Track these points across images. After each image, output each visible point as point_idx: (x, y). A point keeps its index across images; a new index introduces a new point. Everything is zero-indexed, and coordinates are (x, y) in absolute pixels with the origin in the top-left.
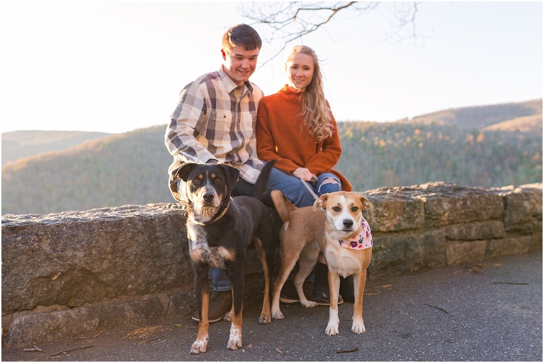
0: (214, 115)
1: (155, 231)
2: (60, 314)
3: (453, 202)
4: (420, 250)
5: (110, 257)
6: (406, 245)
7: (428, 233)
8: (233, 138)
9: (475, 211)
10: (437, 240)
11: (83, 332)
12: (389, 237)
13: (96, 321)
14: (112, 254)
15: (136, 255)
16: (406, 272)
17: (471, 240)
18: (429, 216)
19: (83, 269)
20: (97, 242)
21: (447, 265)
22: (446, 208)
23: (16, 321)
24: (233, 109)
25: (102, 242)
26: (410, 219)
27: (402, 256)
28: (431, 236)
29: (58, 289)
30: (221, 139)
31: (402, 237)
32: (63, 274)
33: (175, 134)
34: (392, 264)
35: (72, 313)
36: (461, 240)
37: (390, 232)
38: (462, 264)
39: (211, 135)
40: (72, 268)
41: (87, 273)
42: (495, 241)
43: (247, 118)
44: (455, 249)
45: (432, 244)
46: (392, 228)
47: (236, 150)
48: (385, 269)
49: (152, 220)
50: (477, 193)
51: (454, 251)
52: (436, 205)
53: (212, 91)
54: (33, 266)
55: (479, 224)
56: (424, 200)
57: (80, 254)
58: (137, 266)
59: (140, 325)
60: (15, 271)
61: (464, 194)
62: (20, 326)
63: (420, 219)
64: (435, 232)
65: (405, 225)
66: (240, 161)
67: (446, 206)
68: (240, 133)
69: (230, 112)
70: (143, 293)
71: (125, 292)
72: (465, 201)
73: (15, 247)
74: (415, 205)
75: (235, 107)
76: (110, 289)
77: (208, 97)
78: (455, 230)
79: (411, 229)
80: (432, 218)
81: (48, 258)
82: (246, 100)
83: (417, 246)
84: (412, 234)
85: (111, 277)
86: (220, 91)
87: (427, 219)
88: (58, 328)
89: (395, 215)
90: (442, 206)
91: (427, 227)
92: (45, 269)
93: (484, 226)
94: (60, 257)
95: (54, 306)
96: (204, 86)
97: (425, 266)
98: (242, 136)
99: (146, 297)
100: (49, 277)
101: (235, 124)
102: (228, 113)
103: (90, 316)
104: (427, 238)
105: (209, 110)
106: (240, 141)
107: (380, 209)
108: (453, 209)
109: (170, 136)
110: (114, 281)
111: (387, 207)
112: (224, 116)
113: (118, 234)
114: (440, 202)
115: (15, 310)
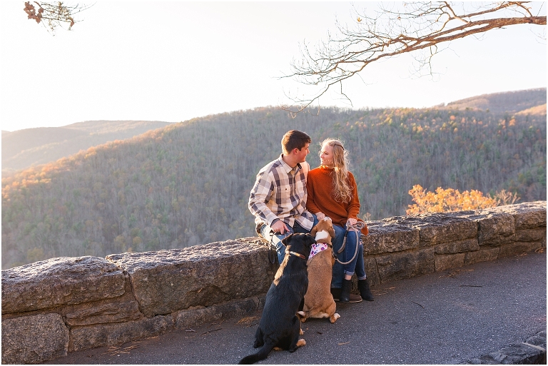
0: (279, 191)
1: (251, 262)
2: (202, 311)
3: (440, 229)
4: (416, 263)
5: (227, 278)
6: (406, 260)
7: (422, 251)
8: (293, 199)
9: (455, 234)
10: (428, 255)
11: (214, 320)
12: (395, 255)
13: (220, 314)
14: (228, 276)
15: (241, 276)
16: (405, 278)
17: (454, 254)
18: (422, 240)
19: (214, 286)
20: (221, 270)
21: (435, 271)
22: (435, 234)
23: (180, 315)
24: (290, 183)
25: (223, 270)
26: (409, 243)
27: (403, 268)
28: (424, 253)
29: (200, 297)
30: (285, 202)
31: (404, 255)
32: (203, 289)
33: (254, 203)
34: (396, 273)
35: (208, 310)
36: (446, 254)
37: (394, 252)
38: (446, 270)
39: (279, 201)
40: (209, 285)
41: (216, 288)
42: (471, 253)
43: (300, 185)
44: (441, 261)
45: (424, 258)
46: (397, 250)
47: (296, 208)
48: (391, 276)
49: (249, 255)
50: (458, 222)
51: (440, 262)
52: (427, 232)
53: (276, 176)
54: (189, 285)
55: (459, 242)
56: (419, 228)
57: (213, 278)
58: (241, 282)
59: (244, 316)
60: (179, 289)
61: (448, 223)
62: (182, 318)
63: (416, 242)
64: (427, 250)
65: (405, 247)
66: (299, 213)
67: (434, 232)
68: (296, 196)
69: (289, 185)
70: (244, 297)
71: (234, 297)
72: (448, 228)
73: (180, 276)
74: (413, 233)
75: (292, 181)
76: (227, 296)
77: (274, 180)
78: (441, 248)
79: (409, 249)
80: (424, 241)
81: (196, 281)
82: (299, 173)
83: (413, 260)
84: (411, 252)
85: (228, 289)
86: (282, 174)
87: (420, 241)
88: (201, 319)
89: (399, 241)
90: (431, 233)
91: (421, 246)
92: (194, 287)
93: (462, 244)
94: (202, 280)
95: (198, 306)
96: (271, 173)
97: (420, 273)
98: (298, 198)
99: (246, 299)
100: (196, 291)
101: (293, 190)
102: (288, 187)
103: (217, 311)
104: (421, 254)
105: (276, 188)
106: (297, 201)
107: (388, 238)
108: (440, 234)
109: (251, 204)
110: (229, 291)
111: (393, 236)
112: (286, 189)
113: (231, 265)
114: (430, 230)
115: (179, 309)
